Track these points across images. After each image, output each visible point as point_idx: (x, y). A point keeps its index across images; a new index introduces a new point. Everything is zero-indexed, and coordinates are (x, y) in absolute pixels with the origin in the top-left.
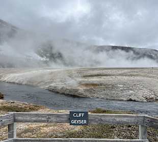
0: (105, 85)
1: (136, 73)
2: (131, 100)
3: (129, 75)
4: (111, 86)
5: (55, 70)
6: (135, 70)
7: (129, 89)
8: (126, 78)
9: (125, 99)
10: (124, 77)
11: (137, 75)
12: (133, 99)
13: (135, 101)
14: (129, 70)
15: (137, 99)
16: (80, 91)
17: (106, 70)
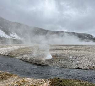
0: (60, 57)
3: (75, 50)
4: (64, 58)
6: (79, 46)
7: (76, 60)
9: (74, 67)
10: (72, 51)
12: (80, 67)
13: (81, 69)
15: (83, 68)
16: (42, 61)
17: (60, 46)
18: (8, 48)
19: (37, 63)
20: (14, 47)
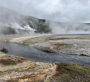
0: (66, 45)
1: (84, 37)
2: (83, 55)
3: (80, 39)
5: (39, 36)
8: (78, 40)
9: (79, 54)
11: (85, 39)
12: (84, 54)
13: (85, 55)
14: (80, 36)
17: (66, 36)
18: (23, 38)
19: (46, 50)
20: (27, 37)
